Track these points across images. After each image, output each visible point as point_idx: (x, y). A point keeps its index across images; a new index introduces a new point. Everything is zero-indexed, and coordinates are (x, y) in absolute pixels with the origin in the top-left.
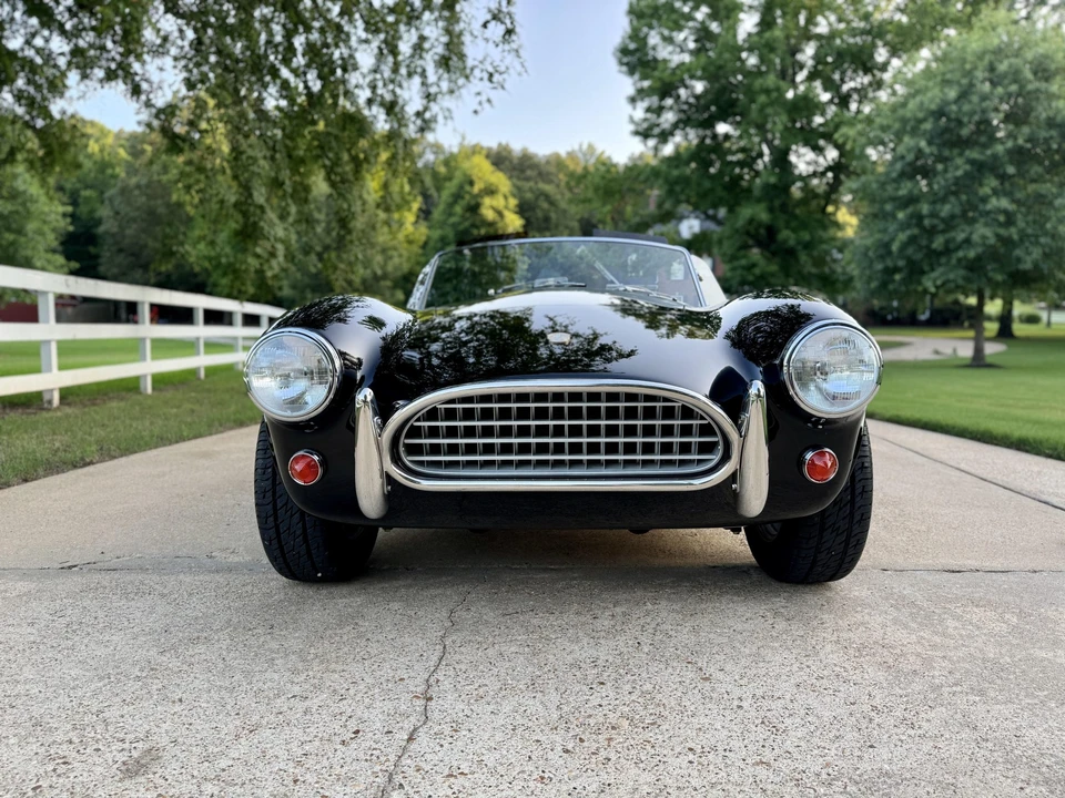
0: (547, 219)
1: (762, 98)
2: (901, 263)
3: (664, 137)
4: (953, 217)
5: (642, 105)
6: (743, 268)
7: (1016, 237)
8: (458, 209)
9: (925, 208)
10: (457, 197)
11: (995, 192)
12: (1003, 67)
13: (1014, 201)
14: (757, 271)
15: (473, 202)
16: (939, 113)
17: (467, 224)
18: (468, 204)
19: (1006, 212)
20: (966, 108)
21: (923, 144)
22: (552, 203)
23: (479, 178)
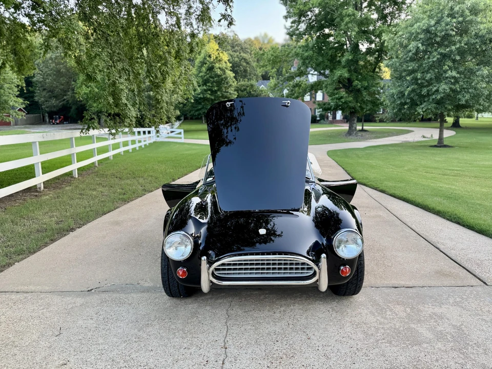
0: (245, 71)
1: (347, 19)
2: (408, 101)
3: (300, 36)
4: (431, 79)
5: (290, 20)
6: (337, 99)
7: (458, 89)
8: (204, 69)
9: (419, 75)
10: (203, 63)
11: (450, 68)
12: (457, 9)
13: (458, 73)
14: (343, 100)
15: (211, 66)
16: (427, 31)
17: (208, 76)
18: (209, 66)
19: (454, 77)
20: (439, 28)
21: (420, 45)
22: (247, 63)
23: (213, 54)
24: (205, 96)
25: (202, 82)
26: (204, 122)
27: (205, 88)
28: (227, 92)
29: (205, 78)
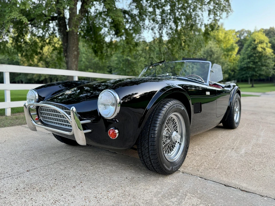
8: (249, 49)
10: (249, 45)
15: (254, 46)
17: (252, 53)
18: (253, 47)
23: (258, 39)
24: (248, 65)
25: (248, 57)
26: (249, 83)
27: (249, 60)
28: (266, 62)
29: (250, 54)
